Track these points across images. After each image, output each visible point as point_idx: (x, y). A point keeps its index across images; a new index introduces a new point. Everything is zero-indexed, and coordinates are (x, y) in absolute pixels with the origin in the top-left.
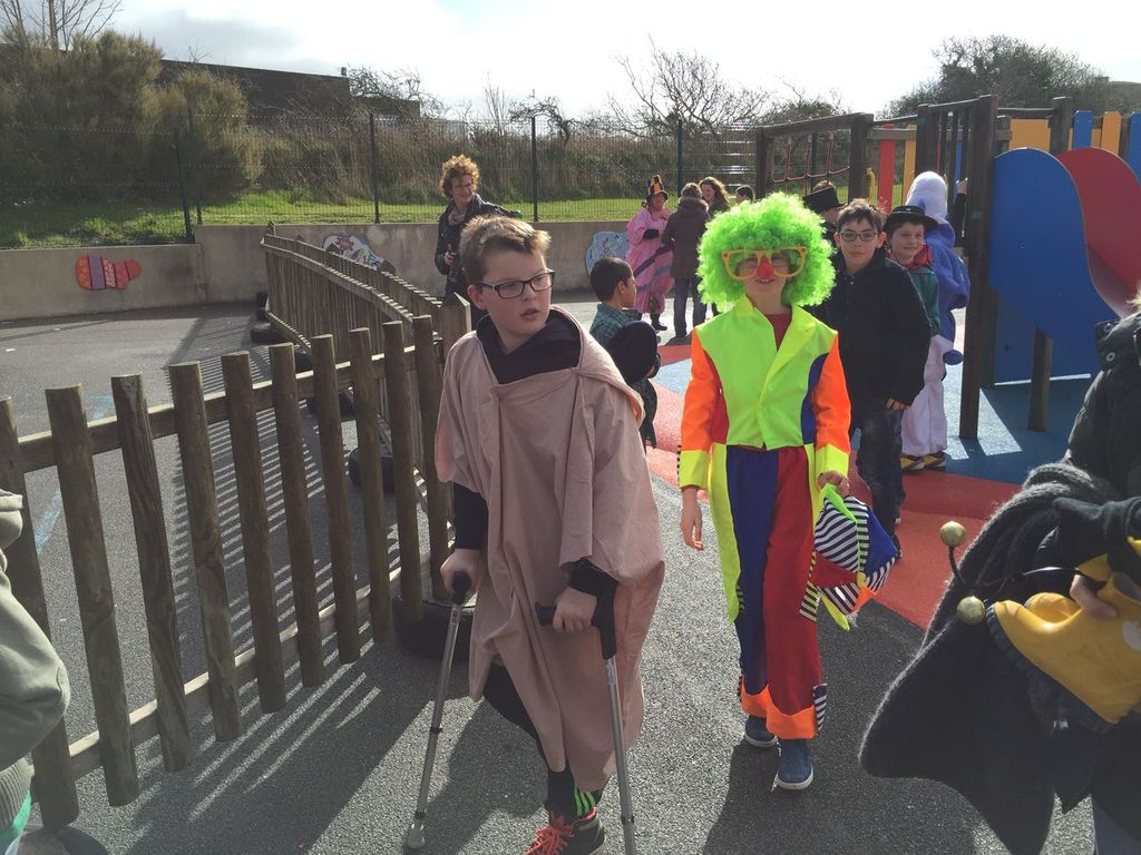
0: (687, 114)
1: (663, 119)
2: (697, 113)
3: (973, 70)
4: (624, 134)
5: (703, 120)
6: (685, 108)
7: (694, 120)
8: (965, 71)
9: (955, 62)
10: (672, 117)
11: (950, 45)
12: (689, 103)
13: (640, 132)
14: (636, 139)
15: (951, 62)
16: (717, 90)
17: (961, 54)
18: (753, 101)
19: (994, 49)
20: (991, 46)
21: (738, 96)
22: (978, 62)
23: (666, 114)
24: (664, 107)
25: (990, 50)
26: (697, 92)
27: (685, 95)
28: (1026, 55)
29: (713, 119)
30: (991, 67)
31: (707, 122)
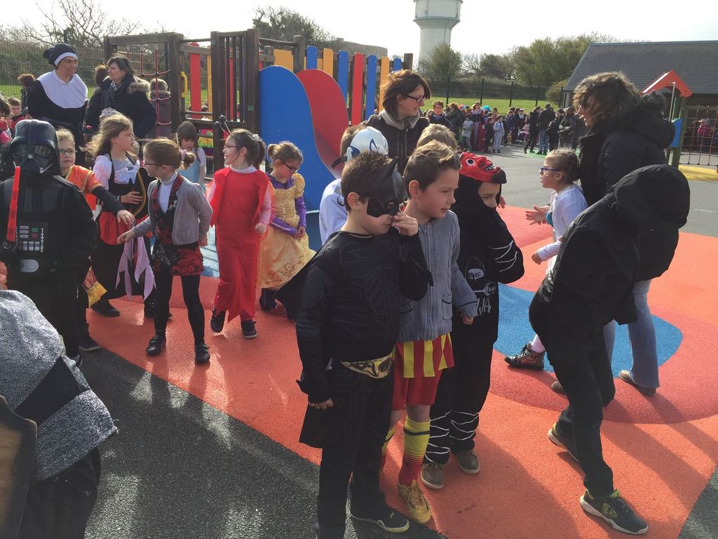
0: (81, 31)
1: (63, 32)
2: (88, 30)
3: (271, 25)
4: (31, 40)
5: (93, 35)
6: (78, 26)
7: (86, 35)
8: (265, 25)
9: (260, 19)
10: (70, 31)
12: (82, 22)
13: (44, 39)
14: (42, 45)
15: (257, 18)
16: (102, 15)
17: (263, 14)
18: (130, 26)
19: (281, 13)
20: (279, 11)
21: (118, 21)
22: (273, 20)
23: (65, 28)
24: (63, 24)
25: (278, 14)
26: (88, 15)
27: (78, 16)
28: (299, 19)
29: (101, 36)
30: (280, 24)
31: (97, 38)
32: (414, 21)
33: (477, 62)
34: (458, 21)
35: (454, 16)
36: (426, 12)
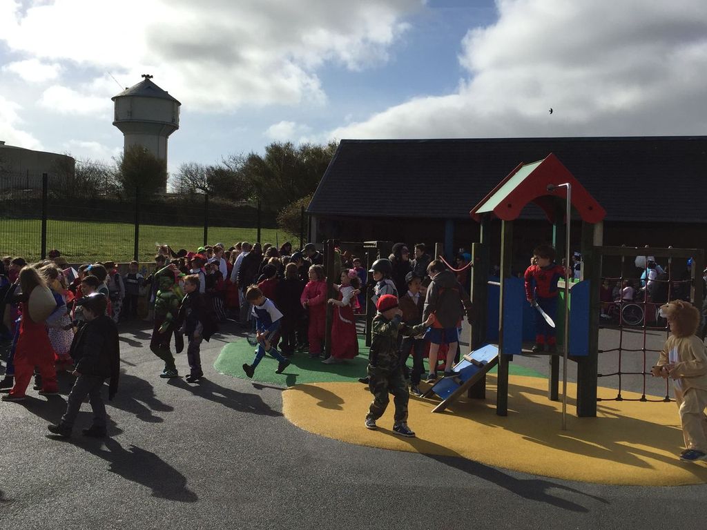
32: (114, 124)
33: (202, 179)
34: (176, 127)
35: (169, 120)
36: (131, 113)
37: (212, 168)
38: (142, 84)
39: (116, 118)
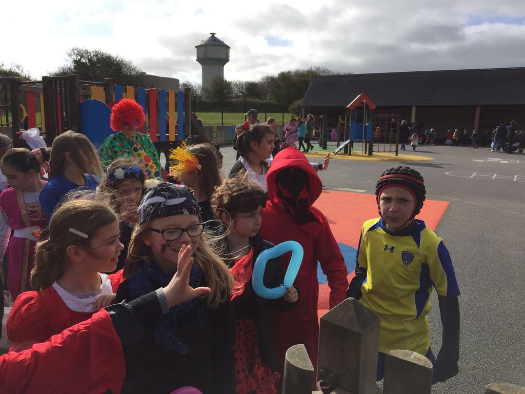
3: (88, 64)
8: (84, 64)
11: (76, 51)
15: (78, 59)
17: (82, 56)
20: (95, 54)
22: (90, 60)
30: (96, 63)
34: (228, 61)
35: (224, 57)
36: (205, 54)
37: (248, 82)
38: (210, 38)
39: (198, 57)
